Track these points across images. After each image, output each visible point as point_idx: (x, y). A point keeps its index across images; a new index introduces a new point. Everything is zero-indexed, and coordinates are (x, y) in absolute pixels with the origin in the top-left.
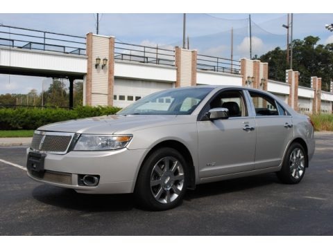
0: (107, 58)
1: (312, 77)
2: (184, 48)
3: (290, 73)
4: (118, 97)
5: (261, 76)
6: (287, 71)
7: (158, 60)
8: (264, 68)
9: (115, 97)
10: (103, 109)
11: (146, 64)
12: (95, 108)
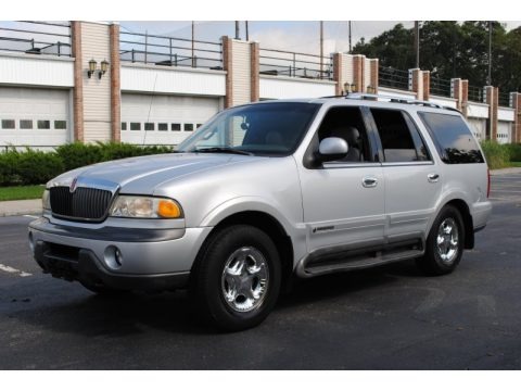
0: (107, 60)
1: (453, 80)
2: (237, 38)
3: (416, 73)
4: (129, 126)
5: (367, 82)
6: (410, 71)
7: (194, 59)
8: (373, 67)
9: (124, 126)
10: (105, 148)
11: (173, 67)
12: (91, 147)
